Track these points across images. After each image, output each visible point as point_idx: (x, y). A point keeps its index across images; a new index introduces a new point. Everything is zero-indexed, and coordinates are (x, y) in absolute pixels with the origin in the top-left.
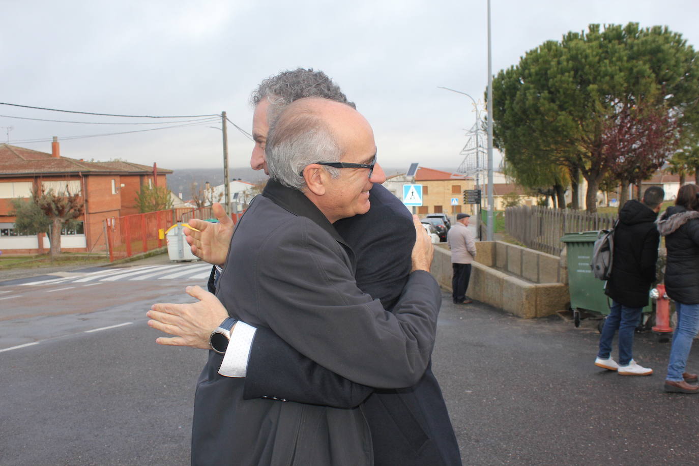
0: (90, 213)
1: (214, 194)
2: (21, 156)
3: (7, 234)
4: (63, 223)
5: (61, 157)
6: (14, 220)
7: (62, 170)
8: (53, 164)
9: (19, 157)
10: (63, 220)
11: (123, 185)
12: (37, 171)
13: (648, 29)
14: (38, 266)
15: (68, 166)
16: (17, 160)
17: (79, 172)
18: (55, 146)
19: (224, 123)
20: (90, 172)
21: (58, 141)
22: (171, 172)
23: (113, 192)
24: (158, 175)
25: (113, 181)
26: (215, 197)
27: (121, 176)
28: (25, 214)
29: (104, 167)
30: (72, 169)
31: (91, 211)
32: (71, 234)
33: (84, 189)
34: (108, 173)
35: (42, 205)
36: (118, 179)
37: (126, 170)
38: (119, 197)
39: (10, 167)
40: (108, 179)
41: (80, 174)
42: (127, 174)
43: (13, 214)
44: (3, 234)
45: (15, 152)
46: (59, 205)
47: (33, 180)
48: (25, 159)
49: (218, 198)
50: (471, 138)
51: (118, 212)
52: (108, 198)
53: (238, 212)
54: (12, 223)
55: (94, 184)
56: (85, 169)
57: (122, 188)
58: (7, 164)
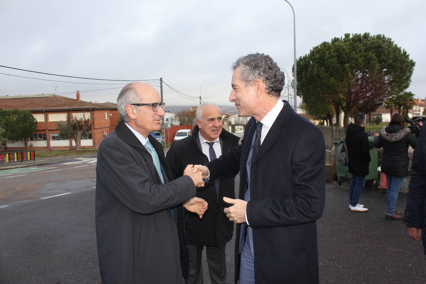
0: (95, 129)
2: (61, 100)
3: (55, 139)
4: (82, 134)
5: (81, 101)
6: (58, 132)
7: (82, 107)
8: (77, 104)
9: (61, 101)
10: (82, 132)
11: (111, 115)
12: (69, 108)
13: (374, 36)
14: (70, 155)
15: (84, 105)
16: (60, 102)
17: (89, 108)
18: (78, 96)
19: (161, 83)
20: (95, 108)
21: (79, 93)
23: (106, 118)
25: (106, 113)
28: (63, 129)
29: (102, 106)
30: (87, 107)
31: (96, 128)
32: (86, 139)
33: (92, 116)
34: (104, 109)
35: (72, 125)
36: (109, 111)
37: (113, 107)
38: (109, 121)
39: (56, 106)
40: (104, 111)
42: (113, 109)
43: (58, 129)
44: (53, 139)
45: (59, 98)
46: (80, 125)
47: (67, 112)
48: (64, 102)
50: (286, 91)
51: (108, 128)
52: (104, 121)
54: (57, 133)
55: (96, 113)
56: (93, 107)
57: (110, 116)
58: (55, 104)
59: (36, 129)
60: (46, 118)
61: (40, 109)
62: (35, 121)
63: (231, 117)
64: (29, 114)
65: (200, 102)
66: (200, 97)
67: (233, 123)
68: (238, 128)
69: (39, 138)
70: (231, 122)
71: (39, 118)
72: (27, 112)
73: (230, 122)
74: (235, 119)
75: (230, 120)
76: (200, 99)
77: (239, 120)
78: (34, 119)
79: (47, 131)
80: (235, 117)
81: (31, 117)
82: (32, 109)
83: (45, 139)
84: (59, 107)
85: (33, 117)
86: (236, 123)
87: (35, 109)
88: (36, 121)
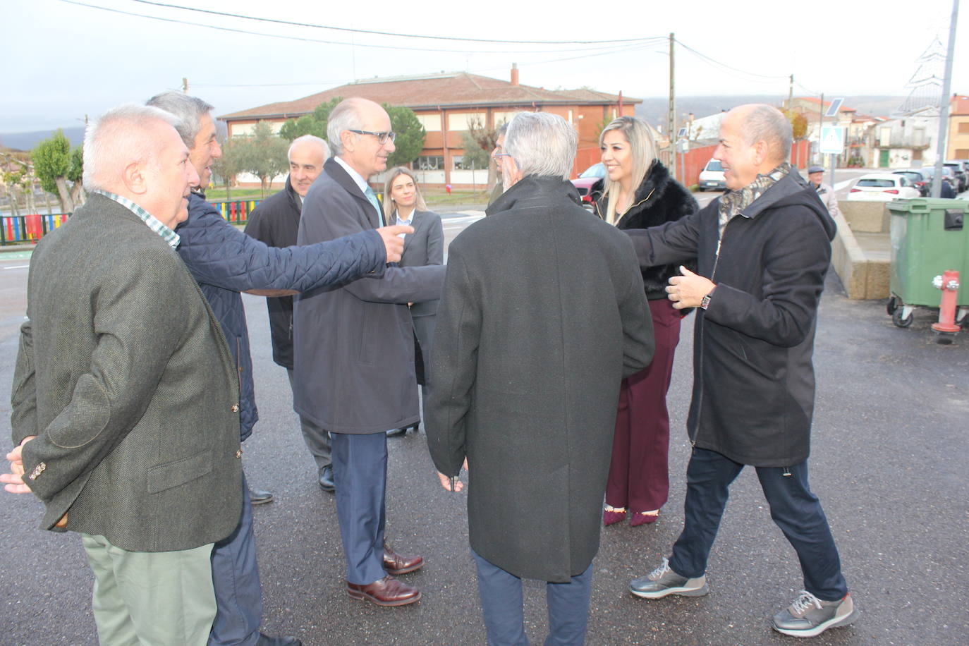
1: (691, 128)
2: (477, 85)
3: (460, 168)
5: (521, 85)
6: (462, 153)
7: (515, 100)
8: (507, 93)
9: (475, 86)
11: (581, 117)
12: (492, 101)
15: (522, 96)
16: (473, 90)
17: (531, 102)
18: (514, 74)
19: (672, 46)
20: (542, 102)
21: (517, 68)
22: (640, 102)
24: (624, 105)
25: (570, 113)
26: (693, 132)
27: (580, 106)
28: (472, 147)
29: (561, 97)
30: (526, 99)
34: (565, 104)
36: (577, 109)
37: (585, 99)
39: (467, 97)
40: (564, 109)
41: (533, 104)
42: (587, 104)
43: (462, 147)
44: (457, 167)
45: (472, 80)
47: (486, 111)
48: (481, 88)
49: (696, 133)
53: (684, 151)
54: (460, 156)
56: (539, 98)
57: (580, 120)
58: (463, 94)
59: (423, 147)
60: (445, 124)
61: (431, 103)
62: (421, 130)
63: (881, 128)
64: (409, 115)
65: (791, 88)
66: (792, 77)
67: (885, 142)
68: (897, 156)
69: (430, 166)
70: (879, 141)
71: (430, 123)
72: (406, 110)
73: (878, 138)
74: (891, 133)
75: (877, 135)
76: (792, 81)
77: (902, 136)
78: (420, 126)
79: (446, 150)
80: (891, 128)
81: (413, 120)
82: (417, 104)
83: (441, 167)
84: (471, 99)
85: (417, 121)
86: (892, 143)
87: (422, 104)
88: (424, 130)
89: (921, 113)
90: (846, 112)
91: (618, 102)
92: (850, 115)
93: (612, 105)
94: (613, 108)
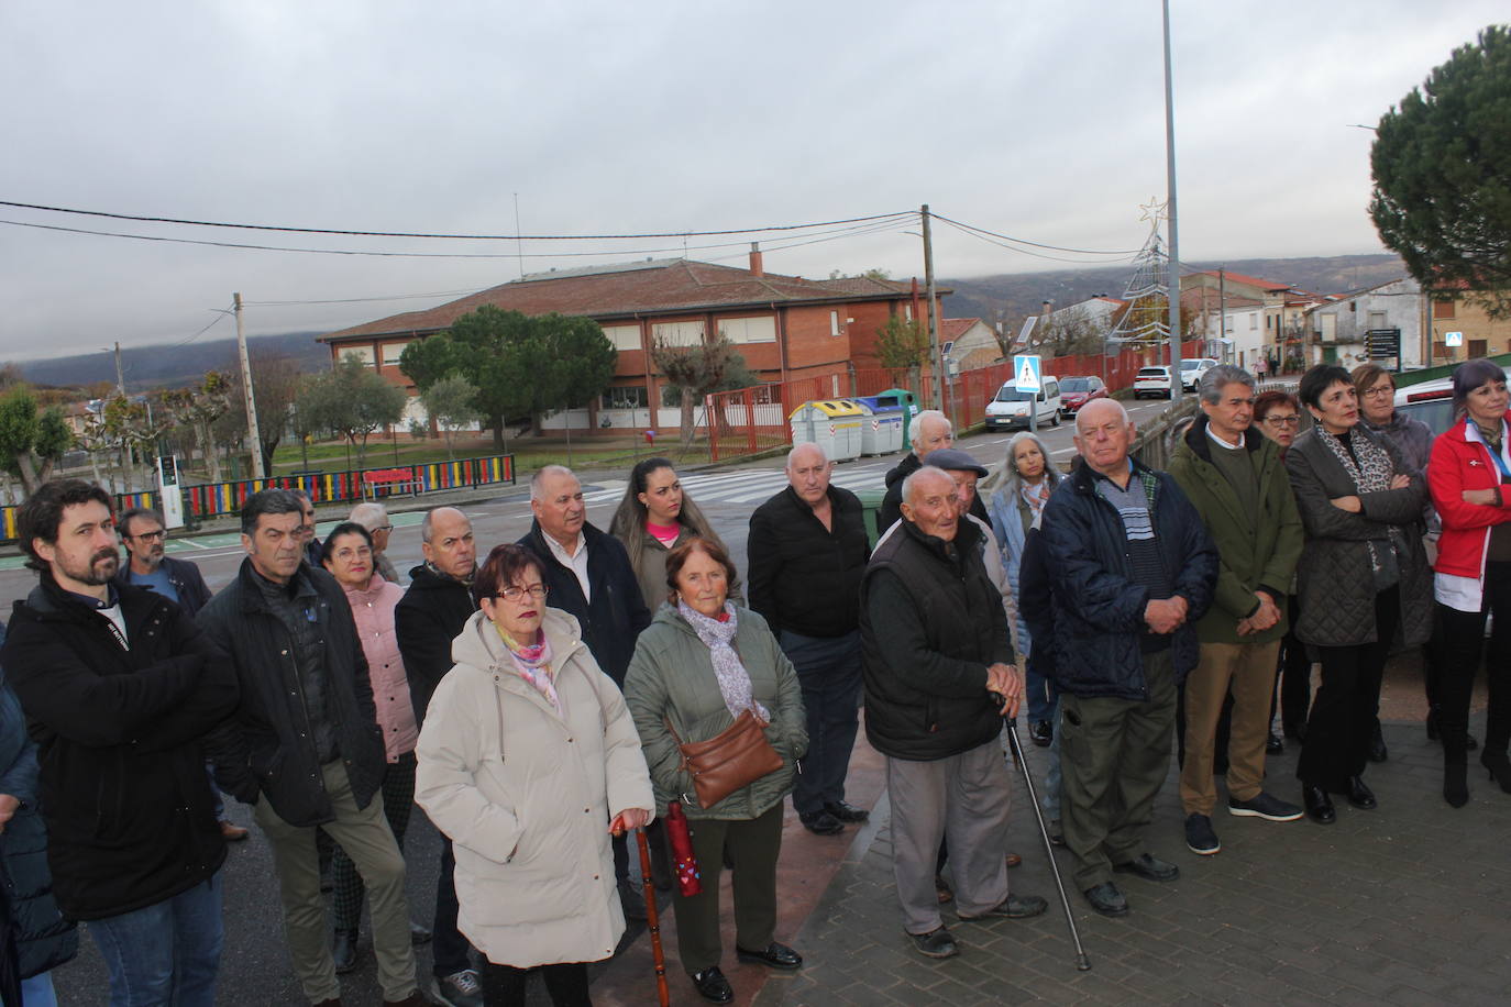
0: (790, 370)
2: (697, 279)
7: (747, 301)
8: (737, 290)
9: (693, 280)
11: (852, 320)
12: (711, 303)
16: (689, 286)
17: (770, 304)
18: (755, 256)
20: (786, 301)
21: (762, 250)
23: (835, 332)
24: (920, 299)
25: (834, 315)
27: (848, 303)
29: (814, 292)
30: (762, 298)
31: (792, 366)
32: (764, 403)
33: (782, 331)
34: (821, 302)
36: (844, 310)
37: (858, 293)
38: (846, 340)
39: (676, 298)
40: (824, 311)
41: (773, 305)
42: (859, 299)
44: (666, 403)
45: (691, 272)
47: (706, 317)
48: (701, 284)
51: (844, 365)
52: (824, 342)
55: (794, 320)
57: (850, 324)
58: (673, 293)
59: (615, 375)
60: (647, 338)
61: (626, 309)
62: (611, 349)
63: (1322, 314)
64: (591, 329)
67: (1328, 336)
68: (1348, 355)
69: (628, 401)
70: (1320, 334)
71: (625, 339)
72: (585, 321)
73: (1317, 330)
74: (1336, 321)
75: (1317, 324)
77: (1353, 326)
78: (608, 343)
79: (649, 378)
80: (1336, 313)
81: (597, 336)
82: (606, 311)
83: (644, 404)
84: (683, 301)
85: (603, 338)
86: (1339, 336)
87: (611, 311)
88: (614, 349)
89: (1380, 290)
90: (1274, 292)
91: (912, 294)
92: (1281, 296)
93: (903, 300)
94: (904, 305)
